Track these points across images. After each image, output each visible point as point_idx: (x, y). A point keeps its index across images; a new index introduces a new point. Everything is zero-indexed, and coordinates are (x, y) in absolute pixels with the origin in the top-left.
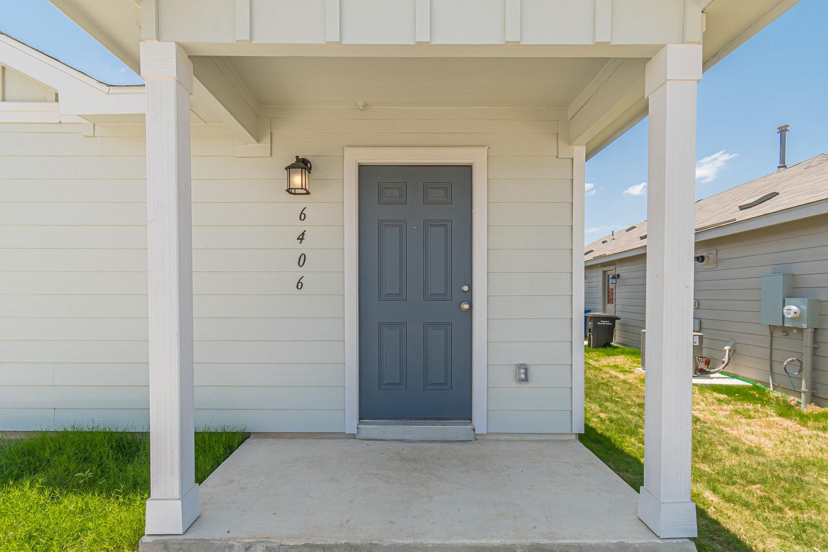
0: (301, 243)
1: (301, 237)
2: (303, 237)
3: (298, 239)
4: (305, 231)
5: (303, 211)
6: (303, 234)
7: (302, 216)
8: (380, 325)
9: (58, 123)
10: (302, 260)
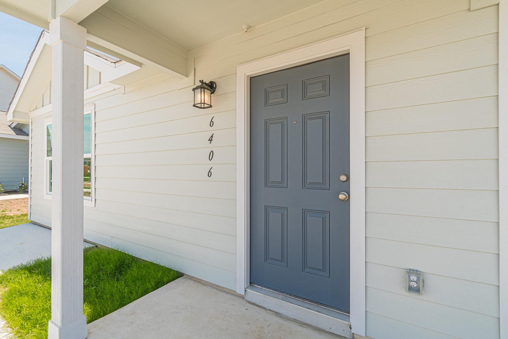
0: (210, 143)
1: (210, 139)
2: (212, 138)
3: (209, 140)
4: (213, 134)
5: (212, 120)
6: (212, 136)
7: (212, 124)
8: (266, 208)
9: (113, 90)
10: (211, 155)
